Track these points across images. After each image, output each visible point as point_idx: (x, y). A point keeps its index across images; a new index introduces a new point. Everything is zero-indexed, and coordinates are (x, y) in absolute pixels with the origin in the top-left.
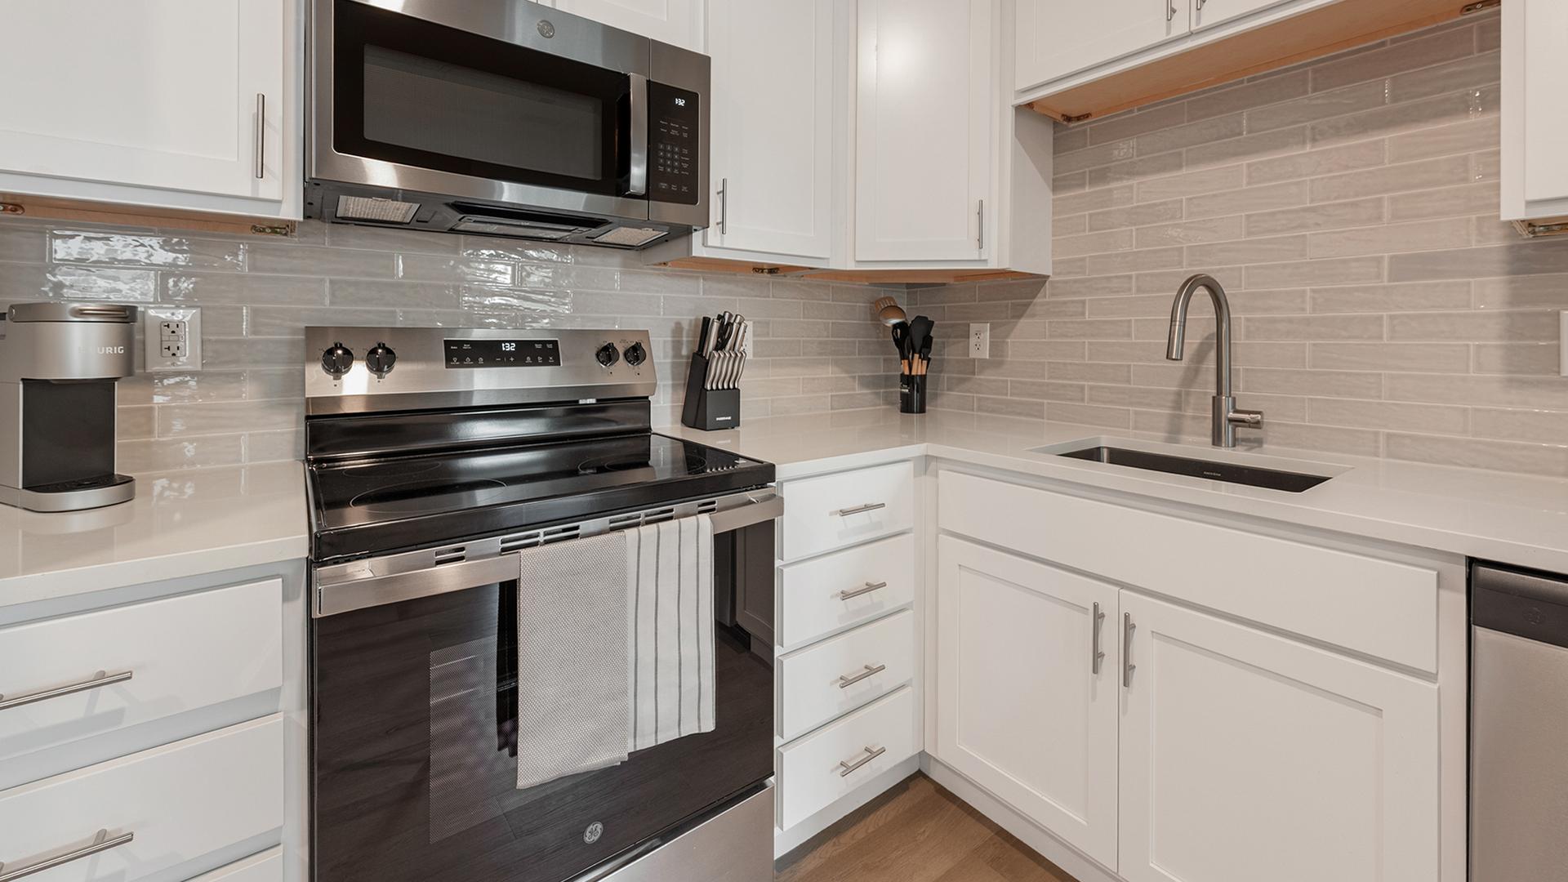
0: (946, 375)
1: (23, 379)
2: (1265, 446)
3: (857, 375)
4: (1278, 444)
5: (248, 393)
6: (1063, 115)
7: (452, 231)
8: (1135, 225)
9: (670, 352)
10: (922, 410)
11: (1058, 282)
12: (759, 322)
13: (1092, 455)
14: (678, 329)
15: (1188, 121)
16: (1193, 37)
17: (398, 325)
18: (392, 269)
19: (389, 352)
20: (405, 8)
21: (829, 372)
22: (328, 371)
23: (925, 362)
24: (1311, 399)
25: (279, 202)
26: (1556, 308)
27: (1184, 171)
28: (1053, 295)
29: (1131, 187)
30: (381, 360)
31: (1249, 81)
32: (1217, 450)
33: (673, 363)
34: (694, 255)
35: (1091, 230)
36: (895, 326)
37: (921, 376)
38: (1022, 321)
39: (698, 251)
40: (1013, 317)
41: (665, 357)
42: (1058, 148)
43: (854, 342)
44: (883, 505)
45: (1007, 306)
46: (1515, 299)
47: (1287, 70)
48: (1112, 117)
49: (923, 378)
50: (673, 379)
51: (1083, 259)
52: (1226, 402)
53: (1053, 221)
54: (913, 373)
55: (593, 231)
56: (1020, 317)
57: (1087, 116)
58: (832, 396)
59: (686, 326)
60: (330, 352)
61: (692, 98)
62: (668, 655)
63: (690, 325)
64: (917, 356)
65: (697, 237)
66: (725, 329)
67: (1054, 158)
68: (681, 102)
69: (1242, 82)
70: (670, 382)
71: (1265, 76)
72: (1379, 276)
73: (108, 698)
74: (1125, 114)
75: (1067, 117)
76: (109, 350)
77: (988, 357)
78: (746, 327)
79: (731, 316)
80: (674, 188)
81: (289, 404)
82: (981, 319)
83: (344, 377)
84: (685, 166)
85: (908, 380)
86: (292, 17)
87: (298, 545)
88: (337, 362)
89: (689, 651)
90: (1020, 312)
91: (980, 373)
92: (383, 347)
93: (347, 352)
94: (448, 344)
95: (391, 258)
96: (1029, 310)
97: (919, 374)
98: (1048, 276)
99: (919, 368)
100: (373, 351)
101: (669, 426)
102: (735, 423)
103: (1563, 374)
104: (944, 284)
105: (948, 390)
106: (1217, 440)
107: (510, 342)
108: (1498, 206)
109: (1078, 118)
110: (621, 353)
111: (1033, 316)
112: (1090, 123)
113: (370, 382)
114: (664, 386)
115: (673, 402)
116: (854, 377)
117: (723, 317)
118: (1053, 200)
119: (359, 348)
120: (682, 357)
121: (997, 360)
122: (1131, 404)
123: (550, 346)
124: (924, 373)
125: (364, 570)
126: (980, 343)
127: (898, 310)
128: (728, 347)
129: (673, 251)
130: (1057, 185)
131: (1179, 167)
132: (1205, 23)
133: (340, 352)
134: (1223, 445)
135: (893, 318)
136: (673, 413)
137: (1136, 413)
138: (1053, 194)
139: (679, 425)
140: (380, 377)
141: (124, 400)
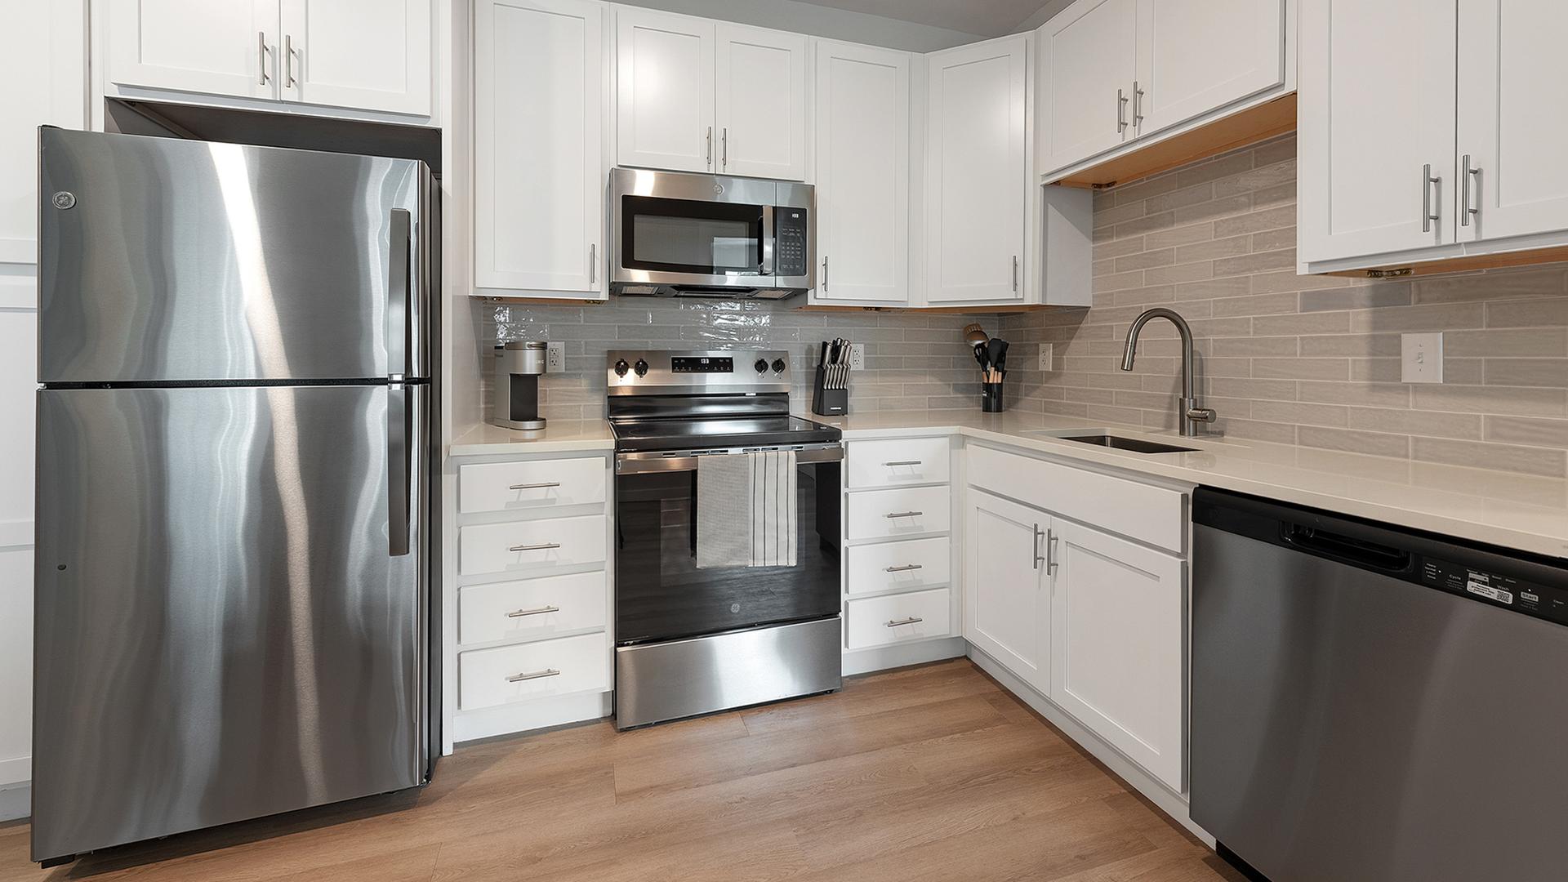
0: (1024, 384)
1: (511, 374)
2: (1225, 437)
3: (951, 383)
4: (1233, 435)
5: (584, 384)
6: (1093, 184)
7: (676, 296)
8: (1144, 268)
9: (804, 365)
10: (999, 410)
11: (1096, 311)
12: (869, 344)
13: (1100, 441)
14: (810, 350)
15: (1178, 188)
16: (1139, 142)
17: (650, 349)
18: (646, 319)
19: (644, 363)
20: (653, 194)
21: (927, 380)
22: (617, 373)
23: (1000, 374)
24: (1254, 401)
25: (599, 292)
26: (1399, 332)
27: (1176, 227)
28: (1092, 322)
29: (1142, 238)
30: (641, 370)
31: (1216, 158)
32: (1183, 438)
33: (806, 372)
34: (809, 304)
35: (1117, 272)
36: (978, 346)
37: (998, 384)
38: (1073, 341)
39: (811, 301)
40: (1067, 338)
41: (801, 368)
42: (1097, 207)
43: (950, 359)
44: (920, 463)
45: (1063, 330)
46: (1375, 324)
47: (1238, 151)
48: (1130, 184)
49: (1000, 386)
50: (807, 383)
51: (1112, 294)
52: (1189, 403)
53: (1093, 264)
54: (990, 382)
55: (750, 294)
56: (1072, 338)
57: (1113, 183)
58: (929, 398)
59: (815, 348)
60: (619, 364)
61: (802, 212)
62: (771, 520)
63: (819, 347)
64: (993, 368)
65: (810, 293)
66: (836, 350)
67: (1094, 216)
68: (796, 216)
69: (1211, 159)
70: (804, 385)
71: (1225, 155)
72: (1294, 309)
73: (551, 493)
74: (1138, 182)
75: (1097, 185)
76: (539, 362)
77: (1051, 370)
78: (851, 348)
79: (842, 340)
80: (791, 267)
81: (601, 390)
82: (1046, 338)
83: (624, 376)
84: (799, 253)
85: (988, 387)
86: (604, 203)
87: (610, 443)
88: (621, 371)
89: (783, 521)
90: (1071, 334)
91: (1046, 382)
92: (643, 362)
93: (626, 364)
94: (673, 359)
95: (646, 312)
96: (1077, 333)
97: (995, 382)
98: (1090, 307)
99: (995, 378)
100: (638, 363)
101: (804, 413)
102: (844, 412)
103: (1403, 381)
104: (1022, 313)
105: (1026, 395)
106: (1182, 433)
107: (706, 358)
108: (1294, 264)
109: (1108, 185)
110: (770, 367)
111: (1080, 338)
112: (1117, 188)
113: (635, 379)
114: (800, 387)
115: (806, 397)
116: (949, 385)
117: (837, 342)
118: (1093, 248)
119: (632, 363)
120: (813, 368)
121: (1055, 374)
122: (1141, 406)
123: (728, 361)
124: (1000, 382)
125: (633, 456)
126: (1046, 360)
127: (982, 334)
128: (839, 361)
129: (797, 302)
130: (1096, 237)
131: (1173, 223)
132: (1144, 133)
133: (622, 364)
134: (1187, 434)
135: (979, 340)
136: (806, 406)
137: (1145, 412)
138: (1093, 244)
139: (811, 413)
140: (641, 377)
141: (541, 385)
